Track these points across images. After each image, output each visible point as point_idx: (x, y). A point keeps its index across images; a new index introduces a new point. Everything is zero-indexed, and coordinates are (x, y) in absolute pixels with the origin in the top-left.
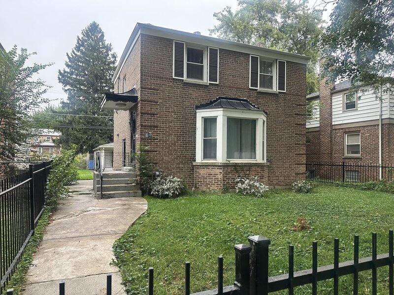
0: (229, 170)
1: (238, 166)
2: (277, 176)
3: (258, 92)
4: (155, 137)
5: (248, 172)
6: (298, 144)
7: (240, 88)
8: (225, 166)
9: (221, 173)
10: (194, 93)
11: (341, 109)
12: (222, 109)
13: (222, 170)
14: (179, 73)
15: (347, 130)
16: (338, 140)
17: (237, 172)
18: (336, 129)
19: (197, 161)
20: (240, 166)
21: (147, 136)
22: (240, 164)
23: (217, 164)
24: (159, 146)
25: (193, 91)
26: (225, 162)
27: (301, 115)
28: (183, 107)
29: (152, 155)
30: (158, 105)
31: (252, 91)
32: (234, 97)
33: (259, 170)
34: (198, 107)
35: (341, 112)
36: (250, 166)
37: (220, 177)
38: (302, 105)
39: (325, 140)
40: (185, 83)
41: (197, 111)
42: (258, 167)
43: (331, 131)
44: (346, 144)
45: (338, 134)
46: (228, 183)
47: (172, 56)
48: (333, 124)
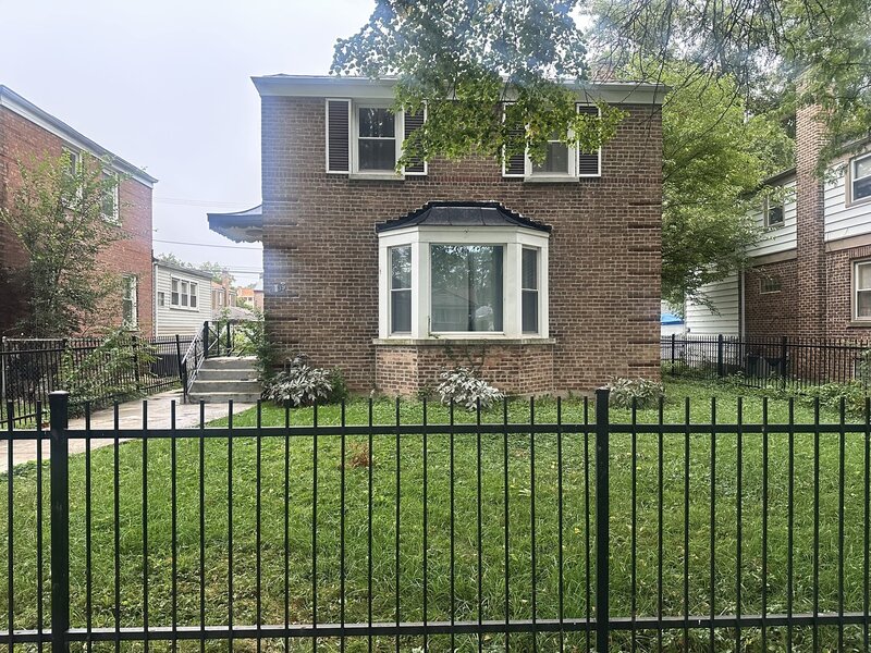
0: (433, 355)
1: (454, 346)
2: (579, 369)
3: (524, 185)
4: (293, 291)
5: (478, 360)
6: (636, 296)
7: (478, 179)
8: (423, 346)
9: (415, 360)
10: (372, 199)
11: (843, 198)
12: (416, 229)
13: (416, 355)
14: (340, 161)
15: (856, 255)
16: (837, 279)
17: (452, 358)
18: (833, 253)
19: (380, 337)
20: (459, 347)
21: (276, 290)
22: (458, 343)
23: (408, 343)
24: (300, 308)
25: (370, 194)
26: (426, 337)
27: (646, 226)
28: (347, 229)
29: (286, 325)
30: (298, 228)
31: (509, 183)
32: (464, 199)
33: (508, 354)
34: (382, 228)
35: (843, 207)
36: (484, 347)
37: (414, 368)
38: (649, 203)
39: (808, 280)
40: (351, 181)
41: (380, 235)
42: (504, 349)
43: (822, 259)
44: (857, 290)
45: (838, 266)
46: (431, 381)
47: (324, 130)
48: (827, 238)
